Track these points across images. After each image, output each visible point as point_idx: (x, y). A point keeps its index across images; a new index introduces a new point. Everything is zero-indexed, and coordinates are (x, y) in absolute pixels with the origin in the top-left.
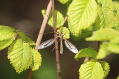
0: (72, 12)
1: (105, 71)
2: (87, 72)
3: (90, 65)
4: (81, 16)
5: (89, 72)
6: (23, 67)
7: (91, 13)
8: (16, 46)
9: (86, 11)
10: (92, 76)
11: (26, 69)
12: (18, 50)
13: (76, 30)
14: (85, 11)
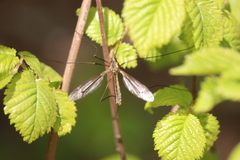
0: (132, 12)
1: (210, 133)
2: (169, 136)
3: (176, 122)
4: (151, 20)
5: (174, 136)
6: (37, 129)
7: (173, 12)
8: (20, 85)
9: (162, 8)
10: (182, 146)
11: (43, 133)
12: (26, 94)
13: (143, 50)
14: (160, 8)
